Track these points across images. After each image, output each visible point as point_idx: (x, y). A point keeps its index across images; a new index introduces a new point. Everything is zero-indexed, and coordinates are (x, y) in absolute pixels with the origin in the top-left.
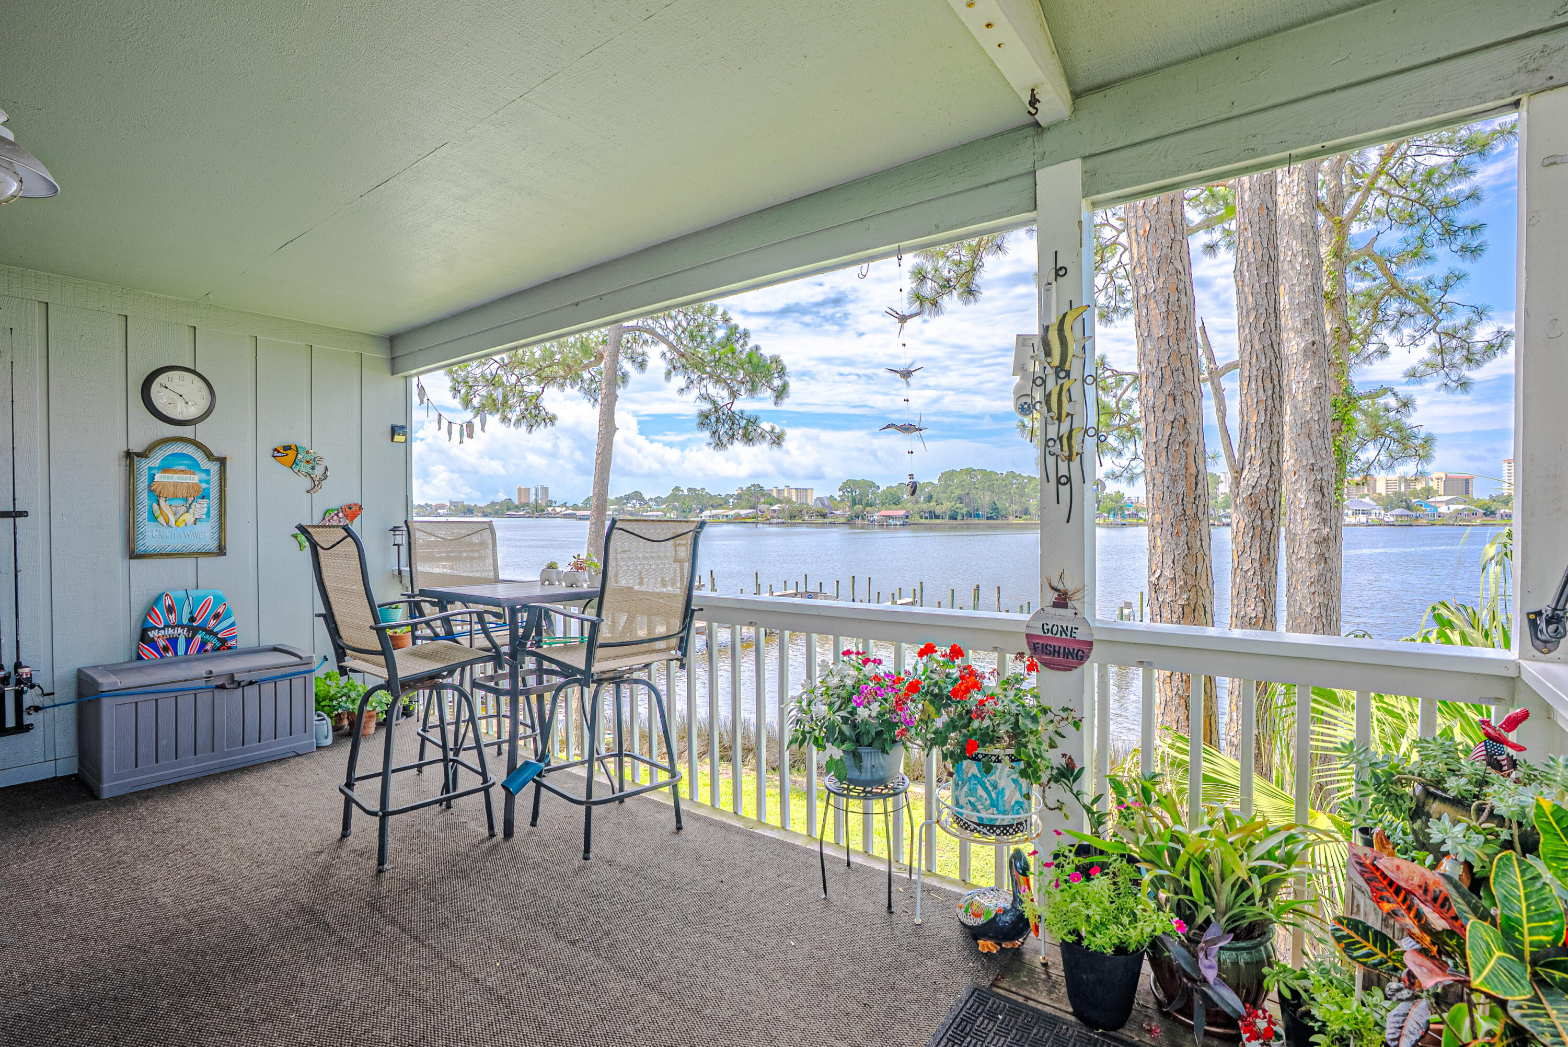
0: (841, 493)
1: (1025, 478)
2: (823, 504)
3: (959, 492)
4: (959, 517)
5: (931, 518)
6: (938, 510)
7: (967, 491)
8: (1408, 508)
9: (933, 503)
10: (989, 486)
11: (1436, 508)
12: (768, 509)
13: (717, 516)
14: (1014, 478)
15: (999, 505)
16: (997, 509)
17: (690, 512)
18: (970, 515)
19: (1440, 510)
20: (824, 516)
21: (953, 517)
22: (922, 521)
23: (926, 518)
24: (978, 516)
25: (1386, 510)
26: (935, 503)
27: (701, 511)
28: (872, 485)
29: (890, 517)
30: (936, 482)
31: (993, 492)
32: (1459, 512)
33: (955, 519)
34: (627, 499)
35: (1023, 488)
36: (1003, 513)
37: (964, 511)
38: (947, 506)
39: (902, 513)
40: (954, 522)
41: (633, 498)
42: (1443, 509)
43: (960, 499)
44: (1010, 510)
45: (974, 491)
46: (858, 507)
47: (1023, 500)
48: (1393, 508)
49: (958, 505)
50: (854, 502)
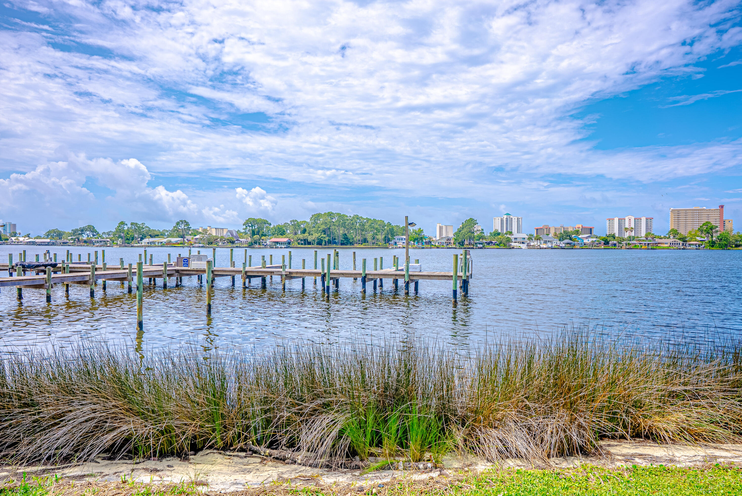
0: (244, 227)
1: (365, 219)
2: (232, 235)
3: (323, 227)
4: (323, 243)
5: (305, 244)
6: (310, 239)
7: (328, 226)
8: (571, 239)
9: (306, 234)
10: (342, 224)
11: (583, 240)
12: (193, 238)
13: (154, 242)
14: (357, 218)
15: (349, 236)
16: (347, 238)
17: (132, 240)
18: (330, 242)
19: (584, 241)
20: (233, 242)
21: (319, 243)
22: (299, 246)
23: (302, 244)
24: (335, 243)
25: (560, 240)
26: (308, 234)
27: (142, 239)
28: (265, 222)
29: (277, 243)
30: (308, 221)
31: (345, 227)
32: (593, 242)
33: (321, 244)
34: (82, 230)
35: (363, 225)
36: (351, 241)
37: (327, 239)
38: (315, 236)
39: (286, 240)
40: (320, 246)
41: (87, 230)
42: (586, 241)
43: (324, 231)
44: (355, 239)
45: (333, 227)
46: (256, 237)
47: (363, 233)
48: (563, 240)
49: (322, 235)
50: (253, 233)
